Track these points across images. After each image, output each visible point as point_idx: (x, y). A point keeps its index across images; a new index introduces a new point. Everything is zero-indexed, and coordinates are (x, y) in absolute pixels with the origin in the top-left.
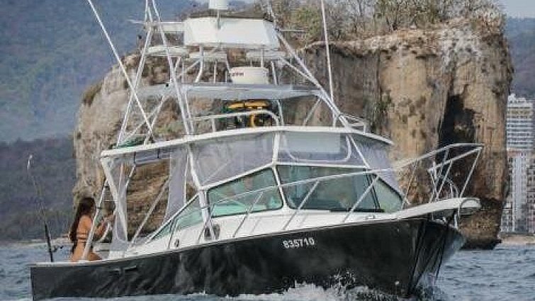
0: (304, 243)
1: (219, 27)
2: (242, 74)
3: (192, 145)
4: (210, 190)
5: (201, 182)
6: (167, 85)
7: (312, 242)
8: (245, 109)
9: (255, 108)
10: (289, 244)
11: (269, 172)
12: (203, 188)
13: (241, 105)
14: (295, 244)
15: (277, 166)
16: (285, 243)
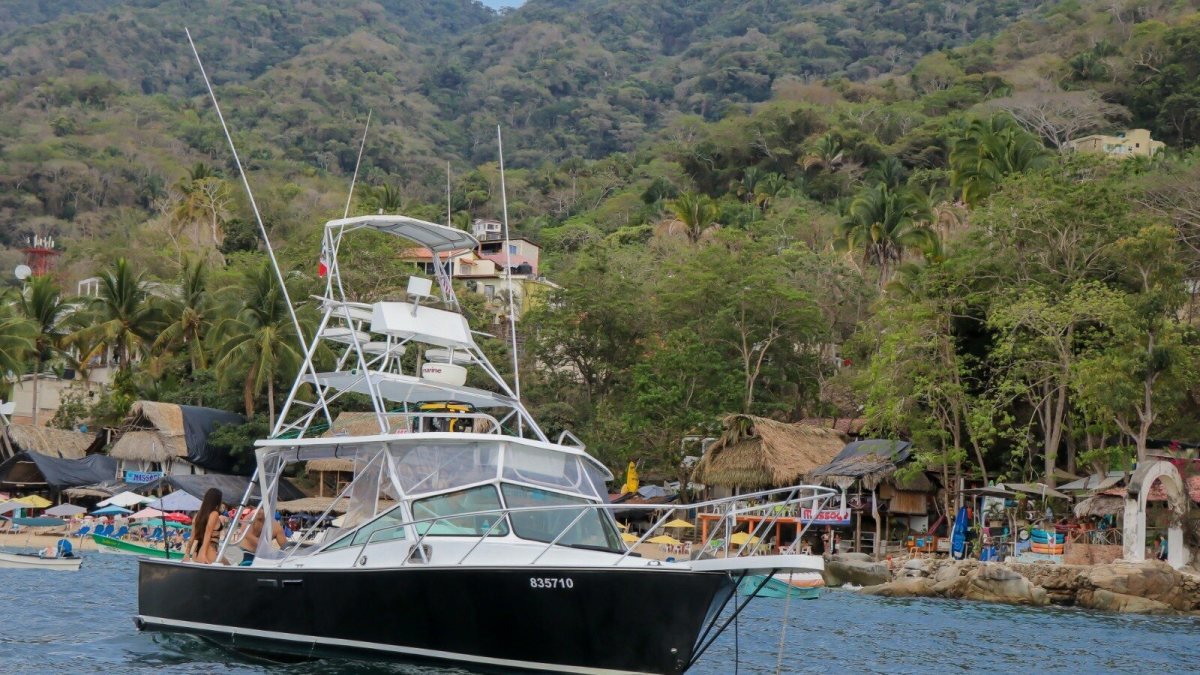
0: (559, 584)
1: (414, 314)
2: (439, 371)
3: (389, 444)
4: (415, 501)
5: (405, 489)
6: (354, 373)
7: (570, 583)
8: (447, 410)
9: (457, 411)
10: (538, 583)
11: (491, 489)
12: (409, 497)
13: (442, 406)
14: (547, 583)
15: (501, 483)
16: (533, 582)
